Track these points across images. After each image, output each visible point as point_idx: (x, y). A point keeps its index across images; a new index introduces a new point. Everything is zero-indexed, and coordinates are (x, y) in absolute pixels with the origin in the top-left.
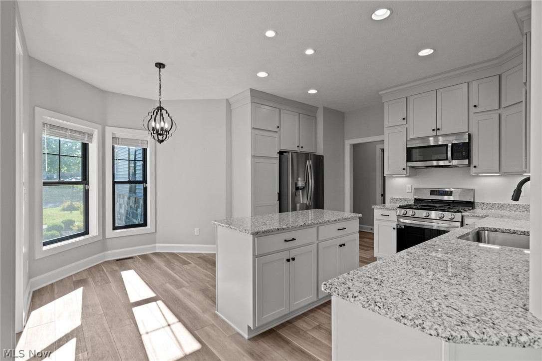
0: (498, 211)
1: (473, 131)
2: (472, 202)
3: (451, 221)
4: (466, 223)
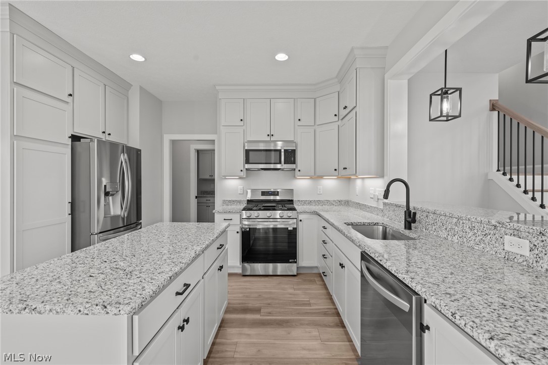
0: (308, 206)
1: (298, 141)
2: (292, 201)
3: (289, 218)
4: (300, 219)
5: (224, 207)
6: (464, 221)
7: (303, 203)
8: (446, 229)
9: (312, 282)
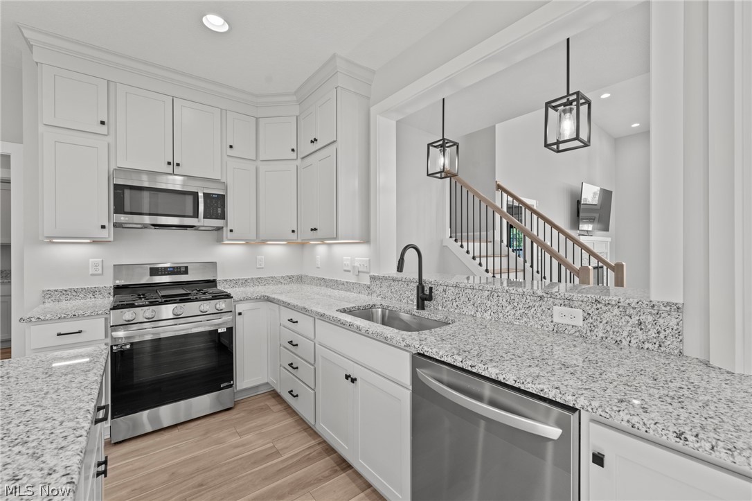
0: (242, 288)
1: (229, 180)
2: (214, 281)
3: (220, 312)
4: (237, 311)
5: (47, 305)
6: (500, 294)
7: (232, 285)
8: (474, 305)
9: (264, 410)
